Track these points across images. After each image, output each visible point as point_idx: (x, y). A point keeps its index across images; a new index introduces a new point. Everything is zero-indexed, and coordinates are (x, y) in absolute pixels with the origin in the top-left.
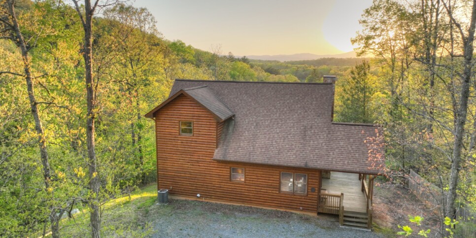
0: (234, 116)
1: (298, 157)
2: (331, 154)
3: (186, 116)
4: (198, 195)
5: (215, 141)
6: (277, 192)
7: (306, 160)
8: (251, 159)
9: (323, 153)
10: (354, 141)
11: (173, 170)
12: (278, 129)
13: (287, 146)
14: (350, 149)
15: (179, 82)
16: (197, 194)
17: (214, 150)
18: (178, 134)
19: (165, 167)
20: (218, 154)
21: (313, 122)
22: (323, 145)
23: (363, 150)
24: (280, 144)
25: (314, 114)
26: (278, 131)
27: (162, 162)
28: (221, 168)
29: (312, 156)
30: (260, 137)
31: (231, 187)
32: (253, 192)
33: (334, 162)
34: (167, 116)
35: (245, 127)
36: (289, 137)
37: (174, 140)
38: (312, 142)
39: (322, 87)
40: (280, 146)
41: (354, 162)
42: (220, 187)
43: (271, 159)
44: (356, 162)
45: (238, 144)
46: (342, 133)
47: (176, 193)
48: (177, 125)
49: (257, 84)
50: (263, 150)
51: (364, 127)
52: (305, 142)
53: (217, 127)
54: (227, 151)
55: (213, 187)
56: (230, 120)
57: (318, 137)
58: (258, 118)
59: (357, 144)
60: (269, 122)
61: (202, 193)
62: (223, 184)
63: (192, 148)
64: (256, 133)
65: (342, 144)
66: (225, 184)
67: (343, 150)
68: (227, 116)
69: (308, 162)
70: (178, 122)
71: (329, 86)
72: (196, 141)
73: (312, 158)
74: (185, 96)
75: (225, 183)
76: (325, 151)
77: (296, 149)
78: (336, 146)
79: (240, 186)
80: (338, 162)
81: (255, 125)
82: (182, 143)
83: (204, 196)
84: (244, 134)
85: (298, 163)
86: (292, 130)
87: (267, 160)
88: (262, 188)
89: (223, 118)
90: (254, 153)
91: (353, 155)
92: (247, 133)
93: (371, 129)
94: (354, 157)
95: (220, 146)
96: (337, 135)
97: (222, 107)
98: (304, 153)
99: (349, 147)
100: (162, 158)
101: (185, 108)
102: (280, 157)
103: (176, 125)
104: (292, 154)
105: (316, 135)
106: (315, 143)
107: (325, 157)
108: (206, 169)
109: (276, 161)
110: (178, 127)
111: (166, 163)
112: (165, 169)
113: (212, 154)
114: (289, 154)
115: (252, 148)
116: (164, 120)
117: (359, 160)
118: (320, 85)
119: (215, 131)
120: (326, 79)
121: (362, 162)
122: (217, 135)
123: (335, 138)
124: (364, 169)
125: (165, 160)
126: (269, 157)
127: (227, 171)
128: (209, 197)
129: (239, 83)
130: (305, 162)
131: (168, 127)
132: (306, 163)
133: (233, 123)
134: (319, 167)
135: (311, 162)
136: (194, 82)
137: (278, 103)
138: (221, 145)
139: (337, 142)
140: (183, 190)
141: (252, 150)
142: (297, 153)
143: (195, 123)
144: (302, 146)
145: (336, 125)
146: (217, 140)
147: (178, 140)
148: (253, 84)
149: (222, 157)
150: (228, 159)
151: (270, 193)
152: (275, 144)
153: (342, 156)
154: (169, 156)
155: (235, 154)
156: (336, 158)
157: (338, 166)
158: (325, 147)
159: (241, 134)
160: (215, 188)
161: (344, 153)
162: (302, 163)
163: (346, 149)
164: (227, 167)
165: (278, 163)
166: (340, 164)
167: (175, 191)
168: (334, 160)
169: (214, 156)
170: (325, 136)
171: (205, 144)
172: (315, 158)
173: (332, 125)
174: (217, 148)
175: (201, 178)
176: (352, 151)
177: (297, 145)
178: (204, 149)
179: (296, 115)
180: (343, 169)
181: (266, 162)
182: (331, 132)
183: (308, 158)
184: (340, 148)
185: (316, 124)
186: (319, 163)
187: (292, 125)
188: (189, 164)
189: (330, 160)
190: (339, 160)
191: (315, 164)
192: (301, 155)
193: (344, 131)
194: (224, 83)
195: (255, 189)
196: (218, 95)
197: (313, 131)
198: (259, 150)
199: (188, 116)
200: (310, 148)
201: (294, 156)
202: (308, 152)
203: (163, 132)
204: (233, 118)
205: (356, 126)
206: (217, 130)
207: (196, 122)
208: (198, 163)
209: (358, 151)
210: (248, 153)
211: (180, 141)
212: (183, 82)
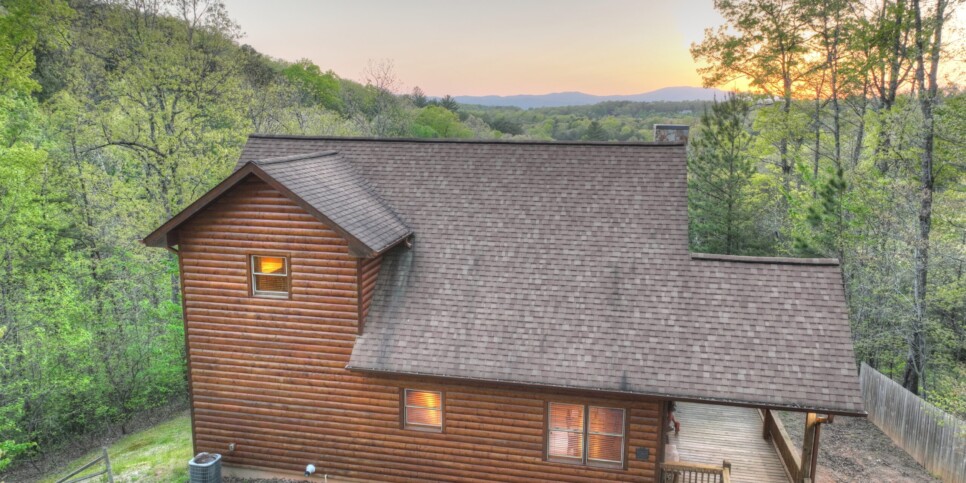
0: (411, 237)
1: (599, 360)
2: (696, 348)
3: (267, 240)
4: (311, 468)
5: (356, 314)
6: (538, 460)
7: (624, 368)
8: (462, 367)
9: (672, 347)
10: (760, 312)
11: (235, 397)
12: (537, 276)
13: (566, 327)
14: (751, 334)
15: (259, 141)
16: (307, 464)
17: (354, 339)
18: (245, 293)
19: (213, 388)
20: (363, 352)
21: (639, 255)
22: (671, 323)
23: (789, 337)
24: (546, 320)
25: (641, 231)
26: (538, 282)
27: (203, 374)
28: (374, 390)
29: (639, 356)
30: (487, 300)
31: (403, 445)
32: (467, 459)
33: (707, 375)
34: (211, 240)
35: (443, 270)
36: (571, 299)
37: (235, 309)
38: (637, 315)
39: (656, 154)
40: (546, 326)
41: (767, 373)
42: (374, 445)
43: (520, 366)
44: (772, 373)
45: (423, 322)
46: (724, 286)
47: (245, 460)
48: (242, 267)
49: (476, 146)
50: (496, 340)
51: (785, 267)
52: (618, 314)
53: (360, 273)
54: (392, 343)
55: (352, 446)
56: (399, 250)
57: (654, 299)
58: (481, 243)
59: (769, 318)
60: (511, 254)
61: (321, 462)
62: (383, 436)
63: (289, 334)
64: (475, 288)
65: (724, 317)
66: (388, 436)
67: (729, 339)
68: (390, 239)
69: (629, 375)
70: (244, 256)
71: (676, 150)
72: (299, 314)
73: (641, 363)
74: (263, 182)
75: (385, 433)
76: (677, 341)
77: (591, 335)
78: (708, 326)
79: (431, 441)
80: (719, 376)
81: (471, 262)
82: (259, 318)
83: (326, 470)
84: (441, 291)
85: (600, 378)
86: (580, 278)
87: (507, 370)
88: (495, 448)
89: (377, 246)
90: (470, 349)
91: (761, 354)
92: (448, 286)
93: (805, 274)
94: (764, 360)
95: (371, 326)
96: (708, 291)
97: (376, 212)
98: (616, 348)
99: (748, 328)
100: (201, 361)
101: (263, 218)
102: (545, 362)
103: (238, 267)
104: (582, 352)
105: (648, 293)
106: (647, 315)
107: (680, 360)
108: (330, 393)
109: (535, 373)
110: (244, 271)
111: (215, 375)
112: (211, 395)
113: (345, 352)
114: (572, 351)
115: (463, 331)
116: (205, 251)
117: (780, 368)
118: (651, 149)
119: (355, 285)
120: (663, 132)
121: (787, 375)
122: (360, 296)
123: (703, 302)
124: (799, 395)
125: (211, 368)
126: (514, 359)
127: (391, 399)
128: (341, 472)
129: (427, 146)
130: (620, 374)
131: (215, 273)
132: (624, 377)
133: (410, 259)
134: (661, 390)
135: (639, 375)
136: (300, 143)
137: (536, 199)
138: (373, 324)
139: (711, 314)
140: (267, 453)
141: (463, 337)
142: (596, 347)
143: (293, 260)
144: (609, 325)
145: (704, 263)
146: (360, 311)
147: (247, 310)
148: (465, 146)
149: (375, 360)
150: (395, 368)
151: (517, 461)
152: (530, 319)
153: (727, 357)
154: (222, 356)
155: (414, 351)
156: (712, 362)
157: (719, 388)
158: (677, 329)
159: (431, 291)
160: (357, 446)
161: (733, 345)
162: (614, 380)
163: (739, 333)
164: (390, 388)
165: (541, 379)
166: (724, 382)
167: (243, 456)
168: (706, 368)
169: (352, 357)
170: (675, 294)
171: (324, 323)
172: (649, 363)
173: (693, 263)
174: (360, 333)
175: (317, 419)
176: (757, 341)
177: (595, 323)
178: (323, 337)
179: (589, 233)
180: (734, 396)
181: (506, 377)
182: (691, 284)
183: (630, 362)
184: (721, 332)
185: (646, 261)
186: (661, 377)
187: (578, 263)
188: (282, 378)
189: (695, 367)
190: (721, 369)
191: (653, 383)
192: (608, 354)
193: (728, 281)
194: (385, 145)
195: (474, 449)
196: (367, 177)
197: (638, 281)
198: (485, 339)
199: (273, 240)
200: (632, 332)
201: (588, 358)
202: (627, 343)
203: (201, 286)
204: (409, 244)
205: (762, 266)
206: (359, 282)
207: (297, 256)
208: (307, 377)
209: (773, 342)
210: (452, 348)
211: (252, 314)
212: (270, 141)
